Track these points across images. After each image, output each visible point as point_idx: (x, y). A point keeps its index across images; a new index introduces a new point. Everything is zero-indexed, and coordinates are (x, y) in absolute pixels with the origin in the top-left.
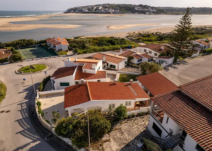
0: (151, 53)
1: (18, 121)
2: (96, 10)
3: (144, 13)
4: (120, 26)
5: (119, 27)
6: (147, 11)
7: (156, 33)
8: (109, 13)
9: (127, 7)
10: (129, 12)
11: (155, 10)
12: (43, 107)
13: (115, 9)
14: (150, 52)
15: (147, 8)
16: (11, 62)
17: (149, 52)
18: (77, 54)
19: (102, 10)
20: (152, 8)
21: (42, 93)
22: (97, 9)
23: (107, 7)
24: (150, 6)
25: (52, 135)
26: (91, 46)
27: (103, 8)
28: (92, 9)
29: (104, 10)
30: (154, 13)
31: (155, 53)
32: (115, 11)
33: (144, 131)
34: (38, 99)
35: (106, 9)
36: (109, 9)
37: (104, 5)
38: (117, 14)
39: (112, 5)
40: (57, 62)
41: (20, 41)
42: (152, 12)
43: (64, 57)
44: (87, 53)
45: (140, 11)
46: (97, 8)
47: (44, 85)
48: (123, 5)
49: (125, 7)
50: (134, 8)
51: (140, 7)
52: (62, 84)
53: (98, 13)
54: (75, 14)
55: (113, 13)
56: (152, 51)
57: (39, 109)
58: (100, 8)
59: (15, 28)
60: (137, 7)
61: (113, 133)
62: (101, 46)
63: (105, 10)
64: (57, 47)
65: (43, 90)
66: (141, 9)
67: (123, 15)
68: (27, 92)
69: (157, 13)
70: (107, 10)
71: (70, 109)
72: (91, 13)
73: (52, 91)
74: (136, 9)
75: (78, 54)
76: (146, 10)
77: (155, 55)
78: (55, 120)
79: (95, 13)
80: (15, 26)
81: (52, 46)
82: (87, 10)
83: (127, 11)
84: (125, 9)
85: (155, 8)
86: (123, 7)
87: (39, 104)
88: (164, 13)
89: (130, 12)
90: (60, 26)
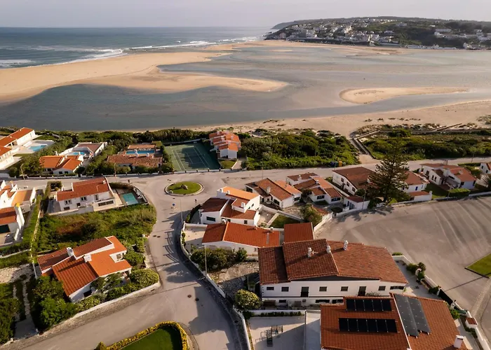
0: (349, 186)
1: (165, 246)
2: (336, 34)
3: (458, 44)
4: (368, 92)
6: (467, 41)
7: (426, 127)
8: (366, 44)
9: (414, 29)
10: (416, 42)
12: (186, 239)
13: (381, 35)
15: (468, 33)
16: (160, 174)
18: (246, 169)
19: (351, 35)
21: (188, 225)
22: (340, 33)
23: (363, 30)
24: (478, 27)
25: (188, 261)
27: (353, 30)
28: (328, 31)
29: (354, 37)
32: (382, 38)
33: (255, 273)
34: (184, 231)
35: (361, 34)
36: (367, 33)
38: (386, 46)
39: (377, 23)
40: (214, 181)
41: (173, 132)
42: (482, 43)
43: (225, 172)
44: (261, 169)
45: (446, 40)
46: (340, 30)
47: (191, 217)
50: (433, 30)
51: (448, 30)
52: (209, 218)
53: (338, 43)
54: (287, 43)
55: (376, 44)
56: (350, 183)
57: (183, 240)
58: (346, 31)
59: (167, 85)
60: (442, 30)
61: (231, 269)
62: (288, 157)
63: (358, 37)
64: (222, 153)
65: (189, 222)
68: (173, 221)
70: (361, 37)
71: (206, 245)
72: (324, 41)
73: (198, 225)
74: (438, 34)
75: (248, 169)
76: (465, 36)
77: (353, 190)
78: (192, 251)
79: (331, 42)
80: (169, 79)
81: (215, 149)
82: (316, 36)
83: (413, 39)
84: (409, 34)
86: (405, 28)
87: (184, 235)
89: (420, 43)
90: (247, 82)
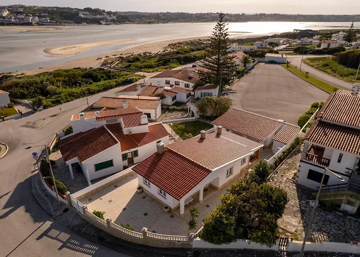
0: (179, 85)
3: (97, 22)
4: (71, 48)
5: (69, 50)
6: (102, 19)
8: (30, 24)
9: (63, 12)
10: (70, 21)
11: (115, 17)
13: (39, 17)
14: (177, 84)
15: (100, 15)
17: (174, 84)
19: (11, 17)
20: (109, 13)
23: (21, 13)
24: (104, 11)
26: (61, 89)
29: (15, 19)
30: (114, 22)
31: (185, 84)
32: (41, 20)
35: (20, 16)
37: (11, 7)
38: (47, 25)
39: (30, 8)
42: (110, 21)
45: (89, 19)
48: (55, 9)
49: (60, 13)
50: (77, 14)
51: (87, 13)
55: (38, 24)
56: (181, 81)
58: (5, 14)
63: (19, 19)
66: (90, 16)
67: (60, 27)
69: (119, 22)
70: (23, 19)
74: (81, 15)
76: (99, 17)
77: (185, 87)
83: (66, 19)
84: (61, 16)
85: (115, 14)
86: (56, 12)
88: (129, 21)
89: (72, 22)
